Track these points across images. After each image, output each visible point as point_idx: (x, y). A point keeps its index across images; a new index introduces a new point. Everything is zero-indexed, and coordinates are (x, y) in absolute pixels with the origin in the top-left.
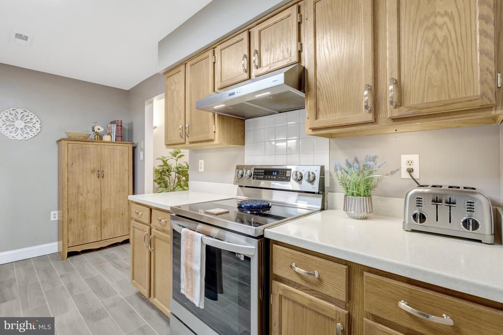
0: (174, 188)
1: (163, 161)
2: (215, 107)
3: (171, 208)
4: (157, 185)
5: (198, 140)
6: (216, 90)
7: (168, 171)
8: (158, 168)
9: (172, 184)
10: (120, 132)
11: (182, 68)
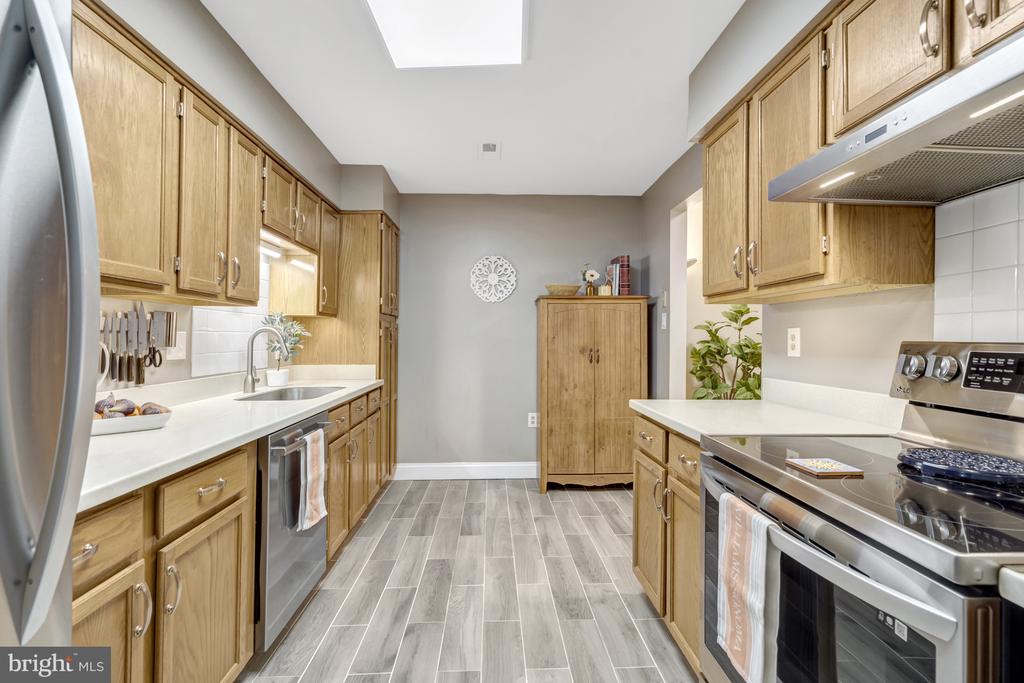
0: (733, 391)
1: (710, 332)
2: (824, 186)
3: (702, 436)
4: (697, 383)
5: (779, 279)
6: (830, 138)
7: (719, 352)
8: (698, 347)
9: (729, 383)
10: (626, 278)
11: (741, 114)
